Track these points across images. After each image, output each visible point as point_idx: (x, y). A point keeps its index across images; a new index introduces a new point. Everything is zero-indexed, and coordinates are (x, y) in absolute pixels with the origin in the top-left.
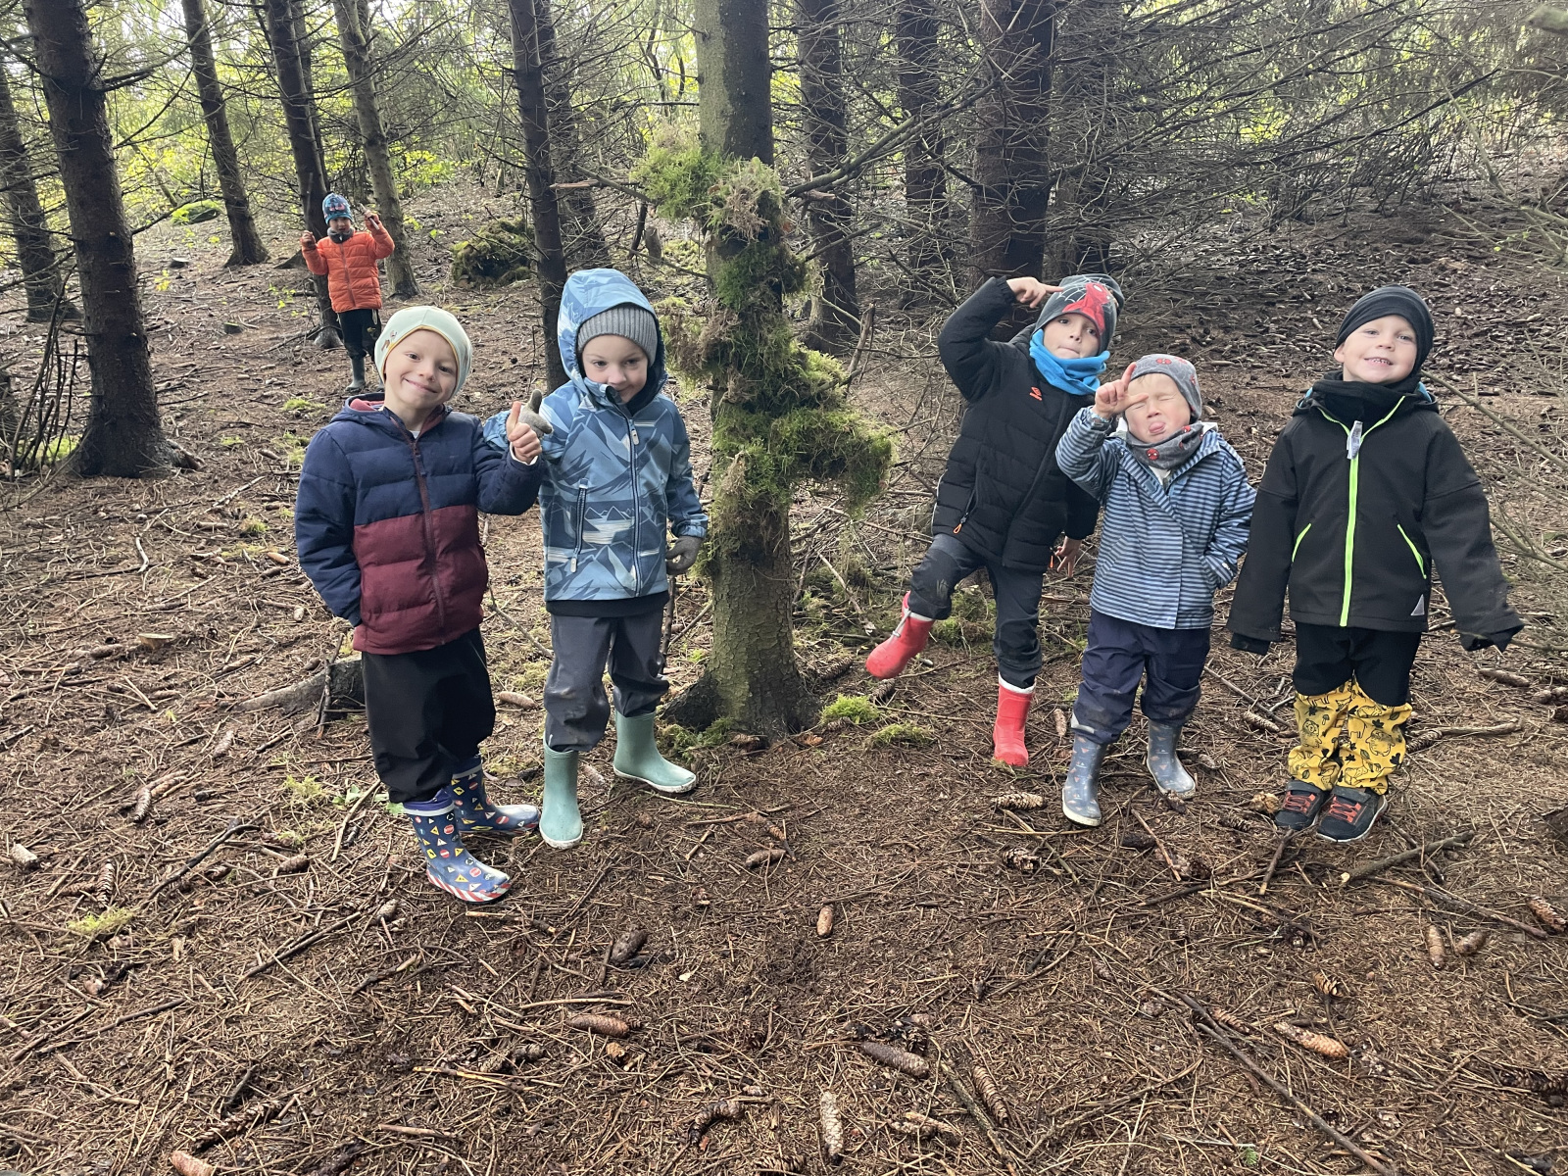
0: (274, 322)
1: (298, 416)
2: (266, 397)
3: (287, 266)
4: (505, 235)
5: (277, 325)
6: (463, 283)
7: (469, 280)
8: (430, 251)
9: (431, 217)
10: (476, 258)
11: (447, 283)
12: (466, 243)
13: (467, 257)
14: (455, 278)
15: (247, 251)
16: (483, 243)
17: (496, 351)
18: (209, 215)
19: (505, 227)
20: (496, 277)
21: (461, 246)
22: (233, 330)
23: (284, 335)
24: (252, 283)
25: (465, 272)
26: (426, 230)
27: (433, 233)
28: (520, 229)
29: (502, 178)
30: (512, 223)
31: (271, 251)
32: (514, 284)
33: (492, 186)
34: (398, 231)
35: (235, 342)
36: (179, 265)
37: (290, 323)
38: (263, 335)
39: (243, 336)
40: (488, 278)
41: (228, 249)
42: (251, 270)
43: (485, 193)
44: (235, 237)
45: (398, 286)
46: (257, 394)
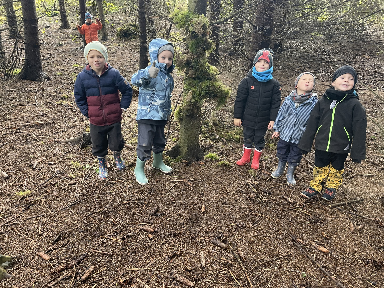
0: (71, 44)
1: (76, 69)
2: (68, 63)
3: (75, 30)
4: (131, 27)
5: (72, 45)
6: (119, 38)
7: (121, 38)
8: (111, 29)
9: (112, 20)
10: (123, 32)
11: (115, 38)
12: (120, 28)
13: (121, 32)
14: (117, 37)
15: (65, 25)
16: (125, 29)
17: (126, 57)
18: (55, 15)
19: (131, 25)
20: (127, 37)
21: (119, 29)
22: (61, 45)
23: (73, 48)
24: (66, 33)
25: (120, 36)
26: (111, 24)
27: (112, 25)
28: (135, 26)
29: (130, 12)
30: (133, 24)
31: (71, 25)
32: (132, 40)
33: (128, 14)
34: (104, 23)
35: (61, 48)
36: (48, 27)
37: (75, 44)
38: (68, 47)
39: (63, 47)
40: (125, 38)
41: (60, 24)
42: (66, 30)
43: (126, 16)
44: (62, 21)
45: (103, 37)
46: (66, 62)
